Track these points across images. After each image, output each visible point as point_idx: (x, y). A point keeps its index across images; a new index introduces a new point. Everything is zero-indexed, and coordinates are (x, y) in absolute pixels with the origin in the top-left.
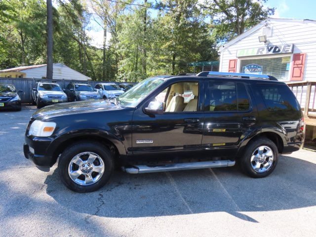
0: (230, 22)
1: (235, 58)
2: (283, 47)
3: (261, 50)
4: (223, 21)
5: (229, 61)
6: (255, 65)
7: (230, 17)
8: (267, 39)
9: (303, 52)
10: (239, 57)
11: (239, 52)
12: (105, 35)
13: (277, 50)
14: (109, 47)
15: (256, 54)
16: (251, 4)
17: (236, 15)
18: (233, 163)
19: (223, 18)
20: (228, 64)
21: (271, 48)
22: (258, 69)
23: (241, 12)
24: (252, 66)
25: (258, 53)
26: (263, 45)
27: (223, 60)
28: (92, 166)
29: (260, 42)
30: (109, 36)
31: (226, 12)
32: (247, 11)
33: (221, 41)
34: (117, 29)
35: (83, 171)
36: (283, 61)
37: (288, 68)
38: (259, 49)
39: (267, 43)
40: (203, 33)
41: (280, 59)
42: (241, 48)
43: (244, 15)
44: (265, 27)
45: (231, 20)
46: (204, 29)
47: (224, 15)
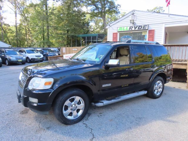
0: (98, 11)
1: (116, 32)
2: (143, 26)
3: (131, 28)
4: (94, 10)
5: (112, 34)
6: (127, 36)
7: (97, 8)
8: (135, 21)
9: (153, 29)
10: (119, 32)
11: (118, 28)
12: (16, 16)
13: (140, 28)
14: (20, 24)
15: (128, 30)
16: (108, 2)
17: (101, 7)
18: (146, 92)
19: (94, 9)
20: (112, 35)
21: (137, 27)
22: (130, 38)
23: (103, 6)
24: (126, 37)
25: (129, 29)
26: (132, 25)
27: (109, 33)
28: (77, 105)
29: (131, 23)
30: (19, 17)
31: (95, 5)
32: (106, 5)
33: (91, 22)
34: (25, 12)
35: (72, 109)
36: (143, 34)
37: (146, 38)
38: (130, 27)
39: (134, 24)
40: (83, 17)
41: (141, 33)
42: (120, 26)
43: (105, 8)
44: (132, 15)
45: (98, 10)
46: (84, 14)
47: (94, 7)
